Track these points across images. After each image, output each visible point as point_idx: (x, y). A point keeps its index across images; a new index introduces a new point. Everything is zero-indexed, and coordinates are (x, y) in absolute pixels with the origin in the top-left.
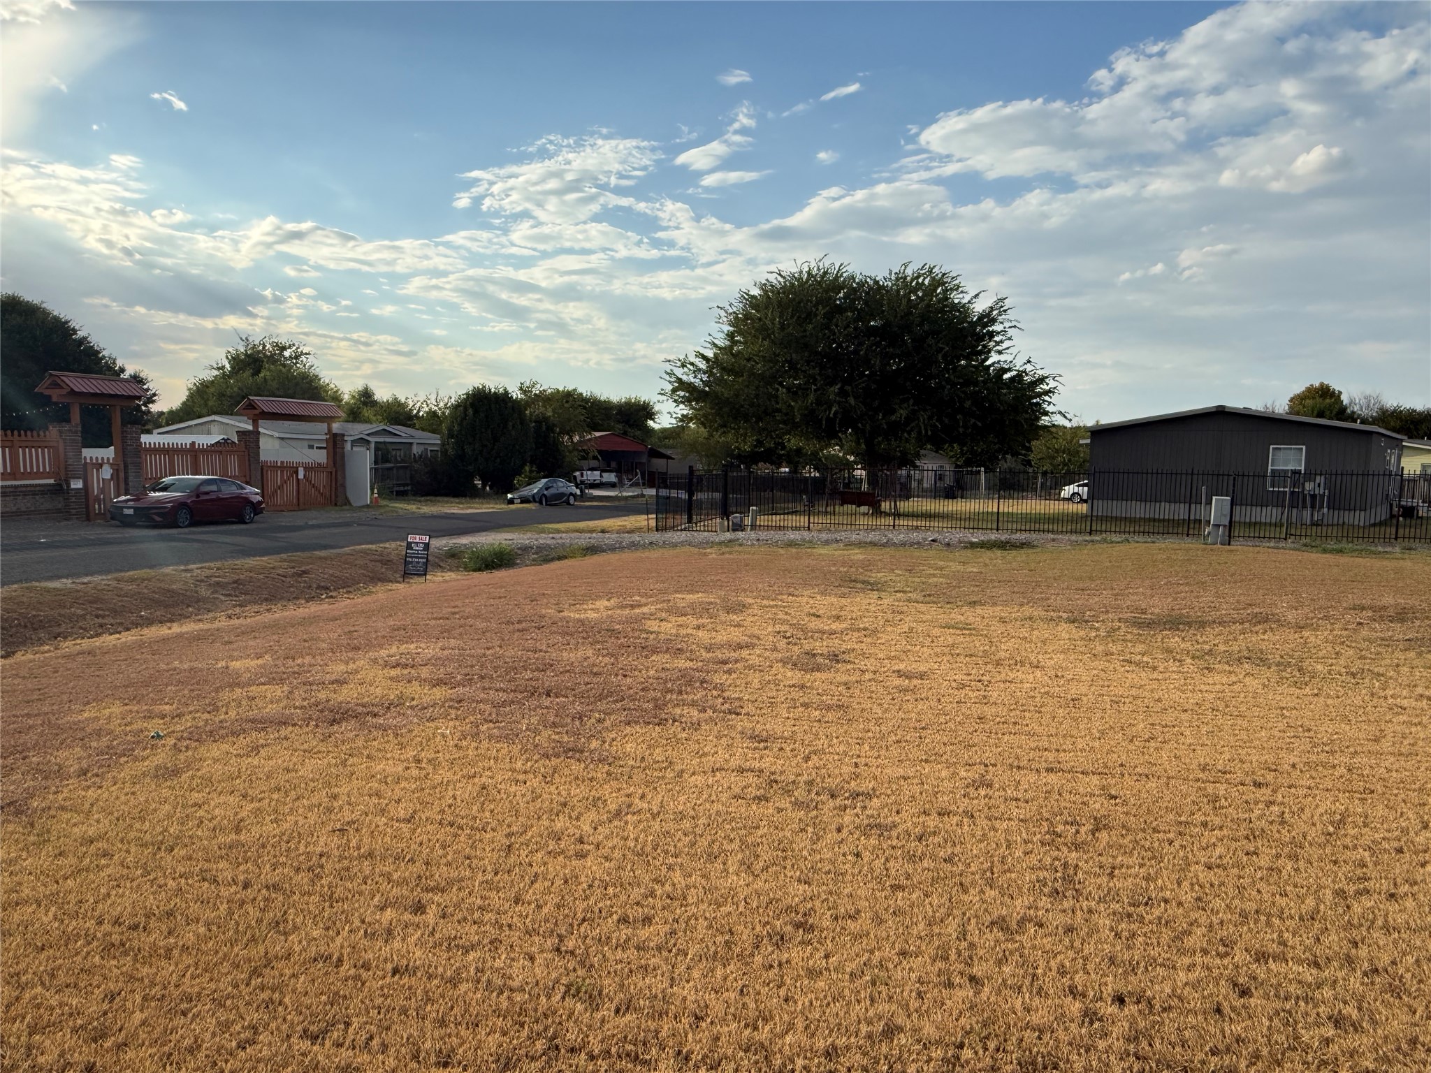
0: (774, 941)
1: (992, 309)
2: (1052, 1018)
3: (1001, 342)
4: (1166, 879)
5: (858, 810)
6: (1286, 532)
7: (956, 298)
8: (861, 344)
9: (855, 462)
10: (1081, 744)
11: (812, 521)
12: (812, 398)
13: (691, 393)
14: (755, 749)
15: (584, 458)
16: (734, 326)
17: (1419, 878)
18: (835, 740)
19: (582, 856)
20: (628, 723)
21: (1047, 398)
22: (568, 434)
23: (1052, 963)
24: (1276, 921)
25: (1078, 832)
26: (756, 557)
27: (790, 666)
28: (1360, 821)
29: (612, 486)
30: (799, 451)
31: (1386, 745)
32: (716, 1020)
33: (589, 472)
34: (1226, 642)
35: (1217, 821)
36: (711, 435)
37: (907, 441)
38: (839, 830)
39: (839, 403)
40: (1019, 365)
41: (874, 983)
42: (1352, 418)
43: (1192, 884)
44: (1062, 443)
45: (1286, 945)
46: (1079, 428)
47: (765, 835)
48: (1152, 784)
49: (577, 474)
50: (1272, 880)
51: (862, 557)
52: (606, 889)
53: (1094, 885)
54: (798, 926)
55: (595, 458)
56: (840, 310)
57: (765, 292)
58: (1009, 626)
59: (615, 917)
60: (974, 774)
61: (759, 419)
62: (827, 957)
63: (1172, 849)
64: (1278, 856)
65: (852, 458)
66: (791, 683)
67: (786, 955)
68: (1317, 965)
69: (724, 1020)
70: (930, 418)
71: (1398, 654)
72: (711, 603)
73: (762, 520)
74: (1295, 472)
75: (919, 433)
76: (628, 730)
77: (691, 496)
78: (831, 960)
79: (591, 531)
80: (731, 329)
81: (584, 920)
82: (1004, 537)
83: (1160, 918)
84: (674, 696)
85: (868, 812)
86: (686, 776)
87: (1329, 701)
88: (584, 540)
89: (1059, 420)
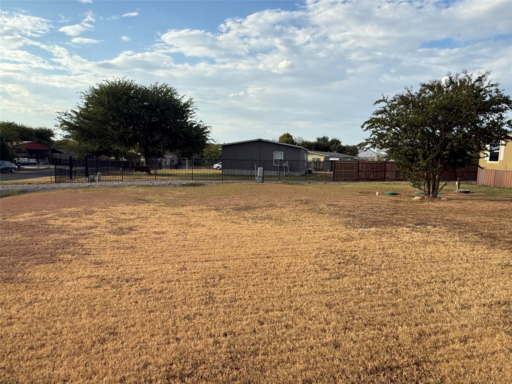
0: (101, 342)
1: (188, 102)
2: (203, 346)
3: (192, 114)
4: (241, 292)
5: (137, 285)
6: (279, 178)
7: (176, 97)
8: (141, 111)
9: (141, 155)
10: (217, 251)
11: (123, 177)
12: (121, 130)
13: (70, 126)
14: (96, 267)
15: (19, 152)
16: (88, 100)
17: (308, 279)
18: (129, 260)
19: (11, 324)
20: (38, 264)
21: (207, 134)
22: (10, 141)
23: (204, 327)
24: (271, 299)
25: (214, 281)
26: (100, 192)
27: (112, 234)
28: (294, 264)
29: (34, 164)
30: (118, 151)
31: (302, 241)
32: (74, 380)
33: (22, 159)
34: (261, 213)
35: (256, 270)
36: (80, 144)
37: (160, 148)
38: (129, 294)
39: (133, 133)
40: (198, 122)
41: (140, 349)
42: (295, 144)
43: (248, 292)
44: (213, 150)
45: (274, 306)
46: (218, 145)
47: (99, 300)
48: (238, 261)
49: (16, 159)
50: (271, 287)
51: (143, 191)
52: (22, 336)
53: (218, 298)
54: (111, 334)
55: (25, 152)
56: (132, 98)
57: (101, 88)
58: (195, 213)
59: (26, 348)
60: (180, 266)
61: (100, 138)
62: (122, 343)
63: (243, 282)
64: (273, 279)
65: (140, 154)
66: (112, 240)
67: (105, 346)
68: (282, 311)
69: (77, 379)
70: (168, 140)
71: (306, 214)
72: (79, 211)
73: (103, 178)
74: (280, 160)
75: (164, 145)
76: (37, 267)
77: (71, 168)
78: (124, 344)
79: (23, 184)
80: (87, 101)
81: (10, 352)
82: (194, 182)
83: (238, 305)
84: (60, 251)
85: (142, 285)
86: (64, 282)
87: (288, 229)
88: (19, 187)
89: (212, 142)
